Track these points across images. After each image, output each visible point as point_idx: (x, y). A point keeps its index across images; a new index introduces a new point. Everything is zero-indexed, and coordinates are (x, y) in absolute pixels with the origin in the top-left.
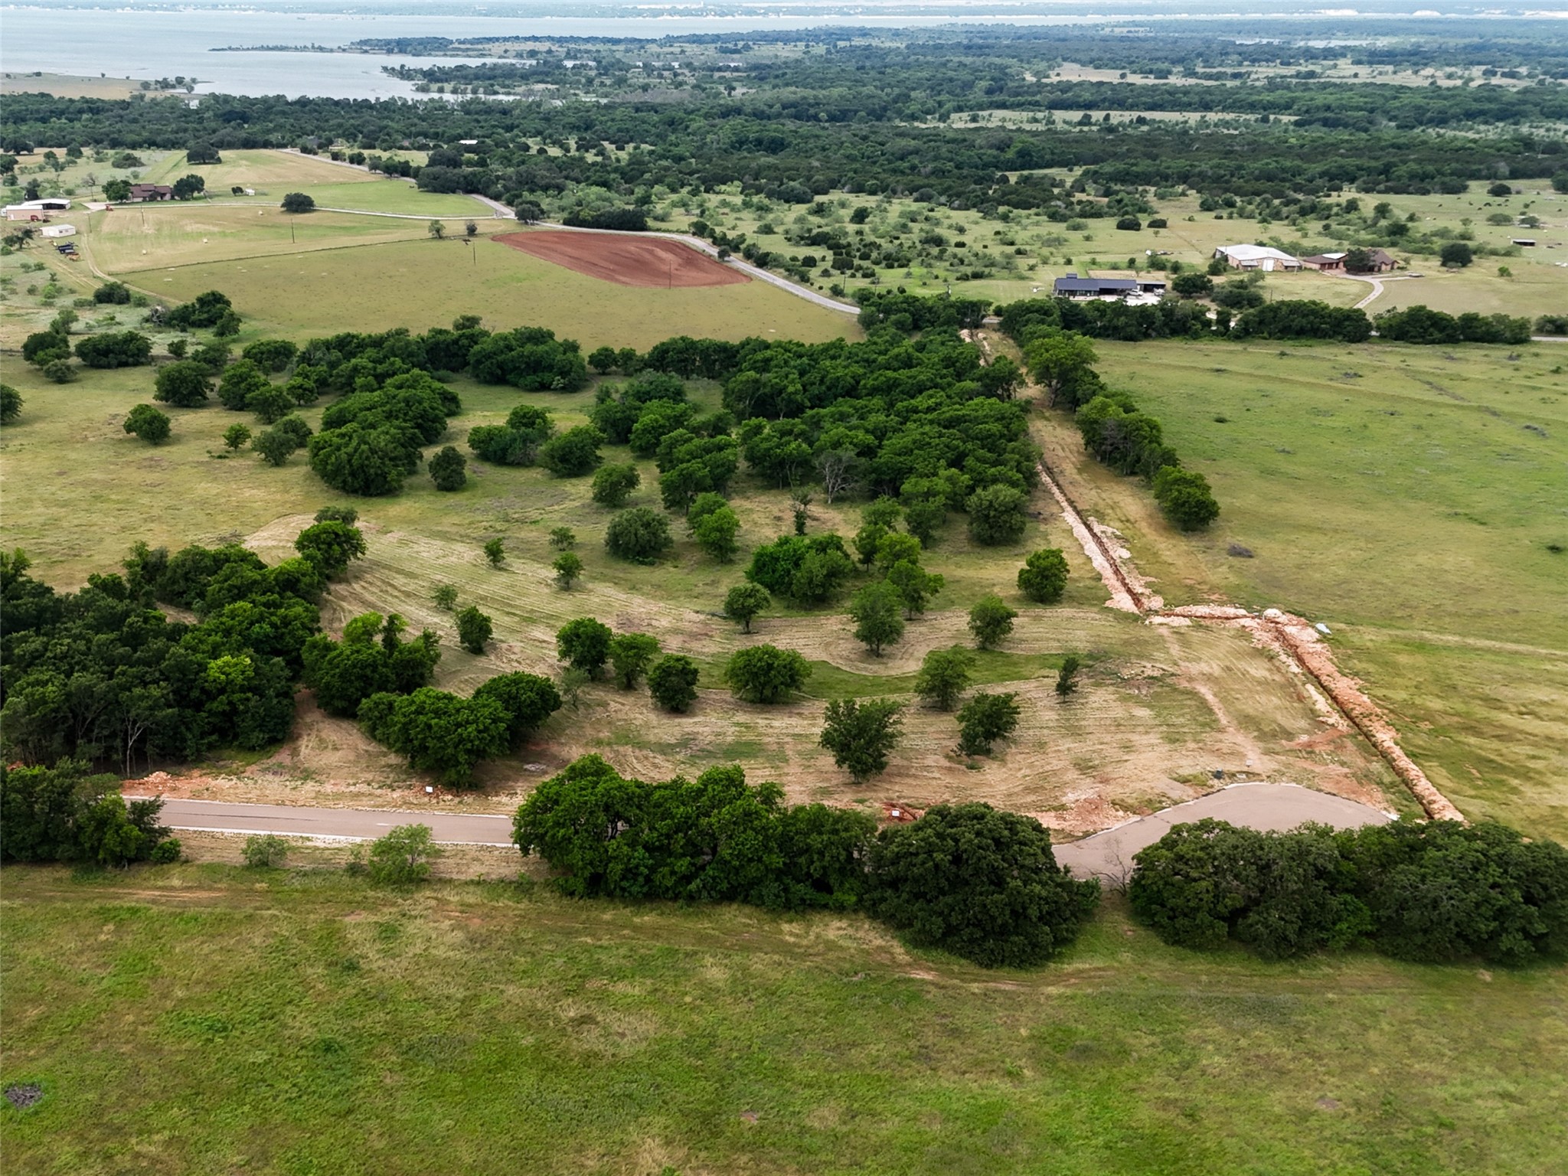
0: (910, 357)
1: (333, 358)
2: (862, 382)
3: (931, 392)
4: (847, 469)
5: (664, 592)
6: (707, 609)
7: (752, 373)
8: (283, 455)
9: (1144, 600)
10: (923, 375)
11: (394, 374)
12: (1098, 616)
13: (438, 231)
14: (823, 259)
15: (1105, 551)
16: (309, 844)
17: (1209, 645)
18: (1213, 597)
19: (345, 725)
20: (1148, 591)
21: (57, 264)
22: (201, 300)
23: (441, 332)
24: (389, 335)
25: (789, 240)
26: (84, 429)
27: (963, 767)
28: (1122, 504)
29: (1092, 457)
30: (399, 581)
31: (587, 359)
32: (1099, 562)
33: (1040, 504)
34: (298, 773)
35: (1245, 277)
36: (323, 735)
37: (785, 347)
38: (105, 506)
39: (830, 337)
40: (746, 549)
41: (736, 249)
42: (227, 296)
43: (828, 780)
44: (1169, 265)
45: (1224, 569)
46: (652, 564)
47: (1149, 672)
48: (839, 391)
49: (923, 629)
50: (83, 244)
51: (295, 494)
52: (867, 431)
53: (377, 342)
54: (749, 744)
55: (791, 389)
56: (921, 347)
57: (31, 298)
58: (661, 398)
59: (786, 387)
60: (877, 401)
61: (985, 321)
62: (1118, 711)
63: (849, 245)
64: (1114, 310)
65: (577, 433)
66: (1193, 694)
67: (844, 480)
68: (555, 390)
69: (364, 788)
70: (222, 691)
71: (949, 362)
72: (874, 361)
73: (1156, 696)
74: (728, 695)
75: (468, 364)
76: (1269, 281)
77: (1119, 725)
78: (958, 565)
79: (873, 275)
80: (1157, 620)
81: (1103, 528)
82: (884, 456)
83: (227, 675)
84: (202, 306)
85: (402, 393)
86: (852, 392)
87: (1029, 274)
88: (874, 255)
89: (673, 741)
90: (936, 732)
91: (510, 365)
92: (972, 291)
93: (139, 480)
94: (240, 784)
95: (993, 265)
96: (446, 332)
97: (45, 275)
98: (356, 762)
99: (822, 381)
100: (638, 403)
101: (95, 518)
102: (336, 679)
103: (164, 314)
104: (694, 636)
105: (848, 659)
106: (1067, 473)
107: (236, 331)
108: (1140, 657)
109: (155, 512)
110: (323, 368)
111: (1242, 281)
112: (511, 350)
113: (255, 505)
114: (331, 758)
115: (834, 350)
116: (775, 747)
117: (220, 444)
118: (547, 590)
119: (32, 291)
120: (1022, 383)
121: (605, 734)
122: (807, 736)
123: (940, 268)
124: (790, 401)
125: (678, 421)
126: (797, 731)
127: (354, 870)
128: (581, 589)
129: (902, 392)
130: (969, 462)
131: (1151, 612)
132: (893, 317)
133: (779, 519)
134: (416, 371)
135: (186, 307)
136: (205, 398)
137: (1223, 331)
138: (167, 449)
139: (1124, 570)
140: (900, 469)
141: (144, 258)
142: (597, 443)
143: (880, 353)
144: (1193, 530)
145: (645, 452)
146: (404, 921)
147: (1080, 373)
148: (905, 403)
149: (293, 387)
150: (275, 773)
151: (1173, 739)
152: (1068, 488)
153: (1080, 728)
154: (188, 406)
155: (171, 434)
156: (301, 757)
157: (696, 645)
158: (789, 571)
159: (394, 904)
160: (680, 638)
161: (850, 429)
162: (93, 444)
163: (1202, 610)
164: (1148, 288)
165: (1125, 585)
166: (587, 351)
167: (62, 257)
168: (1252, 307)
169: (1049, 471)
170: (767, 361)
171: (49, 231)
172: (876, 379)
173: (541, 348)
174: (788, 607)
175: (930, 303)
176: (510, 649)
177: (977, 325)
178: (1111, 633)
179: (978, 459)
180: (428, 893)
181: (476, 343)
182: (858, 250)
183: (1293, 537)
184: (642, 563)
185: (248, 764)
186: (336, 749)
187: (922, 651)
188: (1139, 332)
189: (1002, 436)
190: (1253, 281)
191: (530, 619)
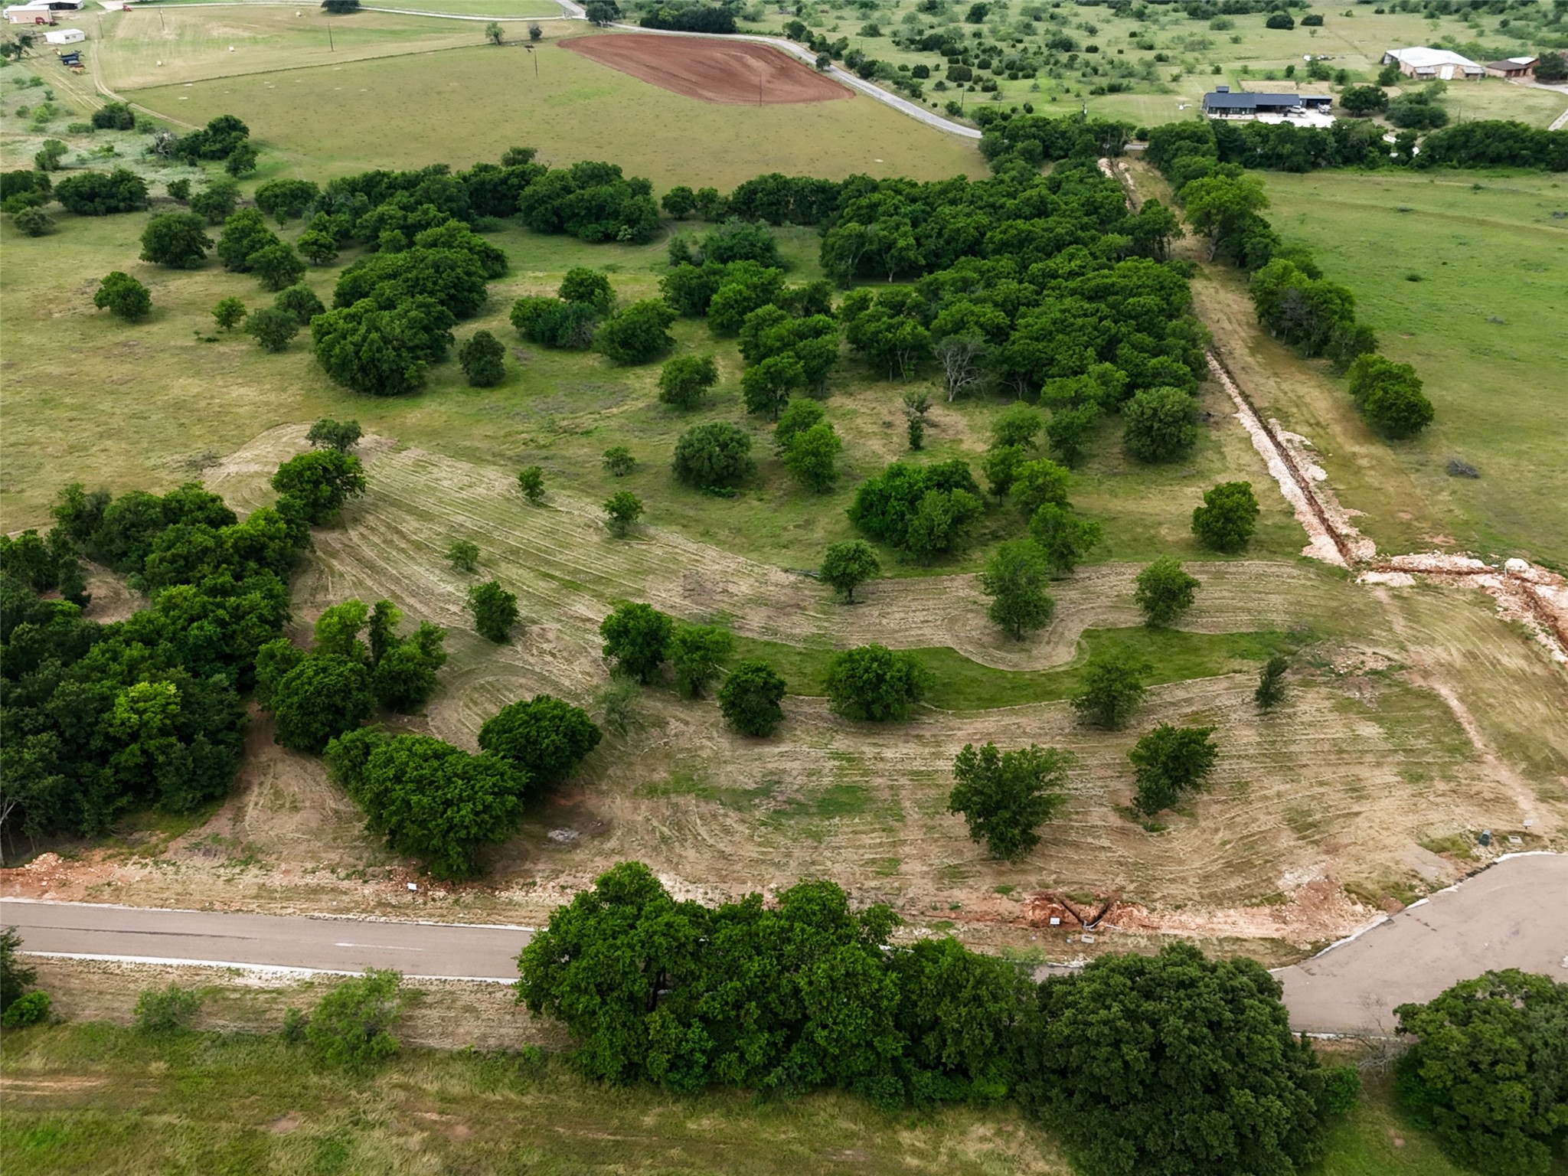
0: (1043, 201)
1: (357, 204)
2: (989, 234)
3: (1071, 249)
4: (973, 360)
5: (744, 540)
6: (798, 566)
7: (854, 226)
8: (283, 338)
9: (1351, 545)
10: (1061, 226)
11: (428, 225)
12: (1295, 572)
13: (496, 36)
14: (937, 68)
15: (1293, 469)
16: (239, 981)
17: (1444, 618)
18: (1437, 540)
19: (312, 766)
20: (1354, 532)
21: (58, 78)
22: (215, 127)
23: (486, 168)
24: (426, 173)
25: (898, 44)
26: (50, 301)
27: (1140, 828)
28: (1308, 400)
29: (1265, 330)
30: (410, 524)
31: (660, 202)
32: (1289, 488)
33: (1209, 400)
34: (237, 853)
35: (1420, 88)
36: (280, 784)
37: (896, 188)
38: (55, 414)
39: (948, 175)
40: (849, 474)
41: (837, 55)
42: (245, 122)
43: (959, 853)
44: (1333, 74)
45: (1444, 496)
46: (731, 496)
47: (1371, 664)
48: (961, 245)
49: (1074, 595)
50: (92, 54)
51: (293, 395)
52: (996, 304)
53: (409, 183)
54: (851, 789)
55: (901, 243)
56: (1055, 186)
57: (21, 123)
58: (747, 258)
59: (895, 241)
60: (1006, 263)
61: (1127, 147)
62: (1337, 729)
63: (966, 50)
64: (1278, 135)
65: (643, 309)
66: (1431, 698)
67: (969, 373)
68: (622, 241)
69: (324, 878)
70: (134, 736)
71: (1091, 207)
72: (1002, 206)
73: (1384, 701)
74: (824, 708)
75: (520, 210)
76: (1451, 92)
77: (1341, 751)
78: (1113, 494)
79: (994, 88)
80: (1372, 577)
81: (1289, 435)
82: (1019, 342)
83: (140, 713)
84: (215, 134)
85: (432, 255)
86: (974, 248)
87: (1173, 86)
88: (995, 63)
89: (751, 786)
90: (1102, 766)
91: (568, 212)
92: (1108, 109)
93: (104, 375)
94: (157, 875)
95: (1131, 75)
96: (493, 168)
97: (38, 93)
98: (317, 834)
99: (940, 235)
100: (718, 266)
101: (39, 432)
102: (294, 712)
103: (170, 144)
104: (781, 609)
105: (979, 644)
106: (1237, 353)
107: (253, 166)
108: (1357, 636)
109: (116, 422)
110: (344, 217)
111: (1420, 95)
112: (570, 192)
113: (241, 411)
114: (288, 825)
115: (953, 191)
116: (886, 794)
117: (208, 322)
118: (596, 539)
119: (21, 114)
120: (1179, 234)
121: (661, 775)
122: (928, 774)
123: (1071, 79)
124: (901, 259)
125: (766, 292)
126: (917, 765)
127: (294, 1033)
128: (641, 536)
129: (1037, 249)
130: (1124, 350)
131: (1360, 565)
132: (1020, 145)
133: (888, 425)
134: (453, 223)
135: (196, 136)
136: (203, 256)
137: (1406, 162)
138: (146, 328)
139: (1320, 498)
140: (1039, 359)
141: (160, 71)
142: (667, 320)
143: (1009, 195)
144: (1400, 437)
145: (726, 330)
146: (357, 1133)
147: (1248, 222)
148: (1040, 265)
149: (306, 243)
150: (207, 853)
151: (1414, 776)
152: (1241, 377)
153: (1289, 756)
154: (182, 268)
155: (151, 309)
156: (246, 823)
157: (783, 624)
158: (903, 515)
159: (345, 1101)
160: (764, 612)
161: (975, 302)
162: (59, 322)
163: (1425, 561)
164: (1311, 104)
165: (1324, 521)
166: (661, 189)
167: (64, 69)
168: (1437, 127)
169: (1218, 355)
170: (874, 206)
171: (55, 37)
172: (1005, 232)
173: (606, 189)
174: (902, 562)
175: (1063, 126)
176: (543, 634)
177: (1117, 153)
178: (1316, 596)
179: (1134, 346)
180: (396, 1078)
181: (528, 183)
182: (977, 57)
183: (1524, 447)
184: (719, 495)
185: (173, 837)
186: (295, 809)
187: (1074, 630)
188: (1306, 161)
189: (1161, 311)
190: (1433, 92)
191: (573, 586)
